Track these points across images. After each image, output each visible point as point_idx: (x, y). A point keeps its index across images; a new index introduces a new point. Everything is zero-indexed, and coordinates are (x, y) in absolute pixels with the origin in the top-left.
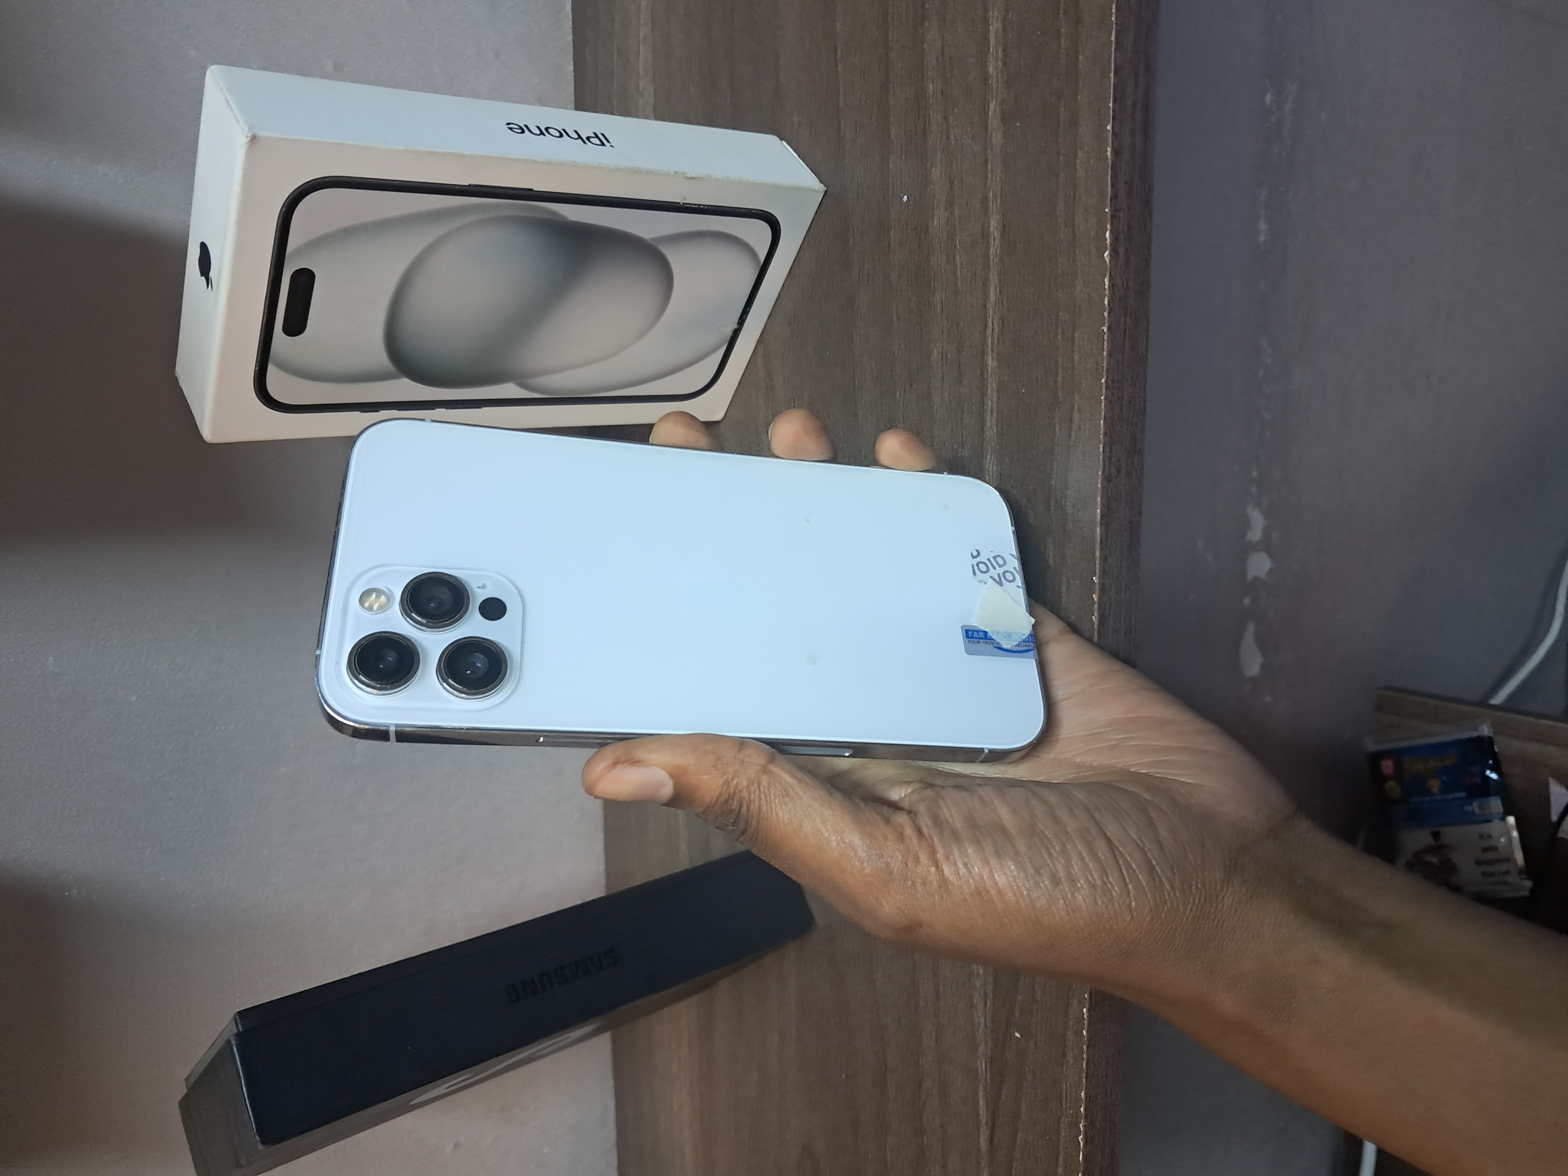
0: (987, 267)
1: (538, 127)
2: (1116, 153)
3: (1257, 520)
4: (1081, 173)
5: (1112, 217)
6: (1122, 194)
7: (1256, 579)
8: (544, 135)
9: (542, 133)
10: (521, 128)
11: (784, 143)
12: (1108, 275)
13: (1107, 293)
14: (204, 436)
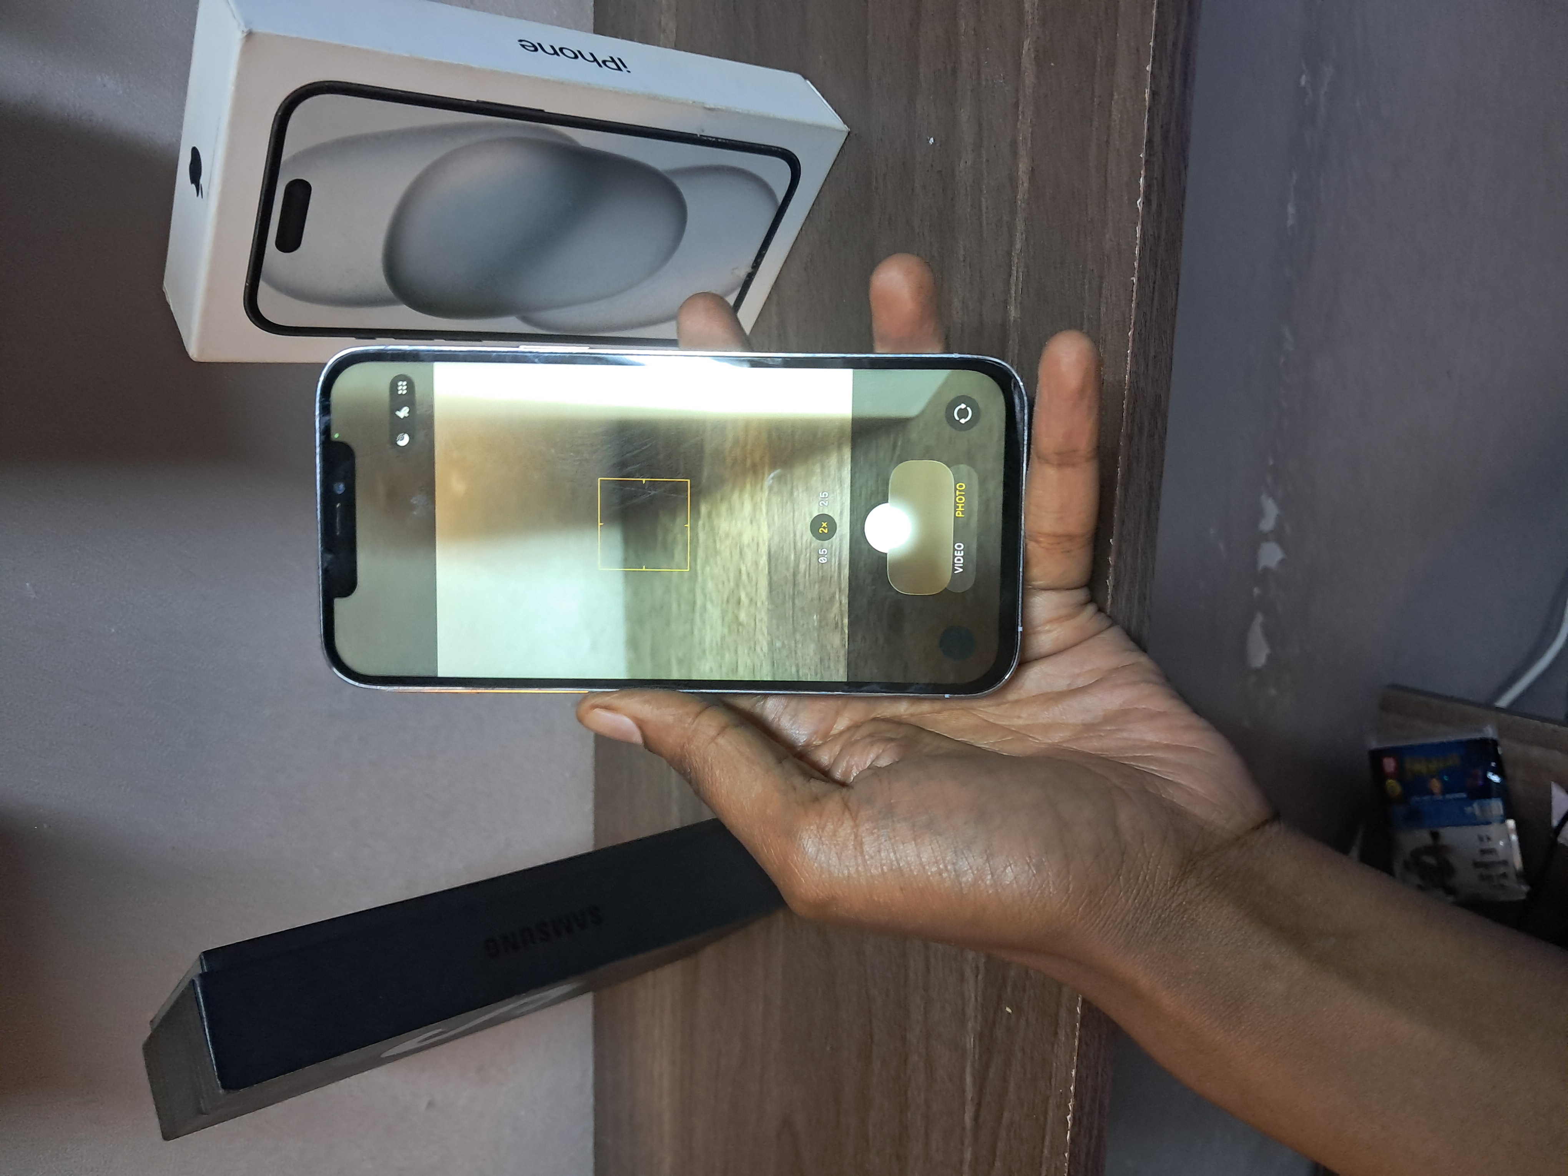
0: (1013, 213)
1: (552, 47)
2: (1154, 94)
3: (1271, 510)
4: (1116, 115)
5: (1146, 161)
6: (1157, 139)
7: (1266, 570)
8: (558, 55)
9: (556, 53)
10: (534, 46)
11: (808, 82)
12: (1139, 223)
13: (1138, 242)
14: (190, 354)
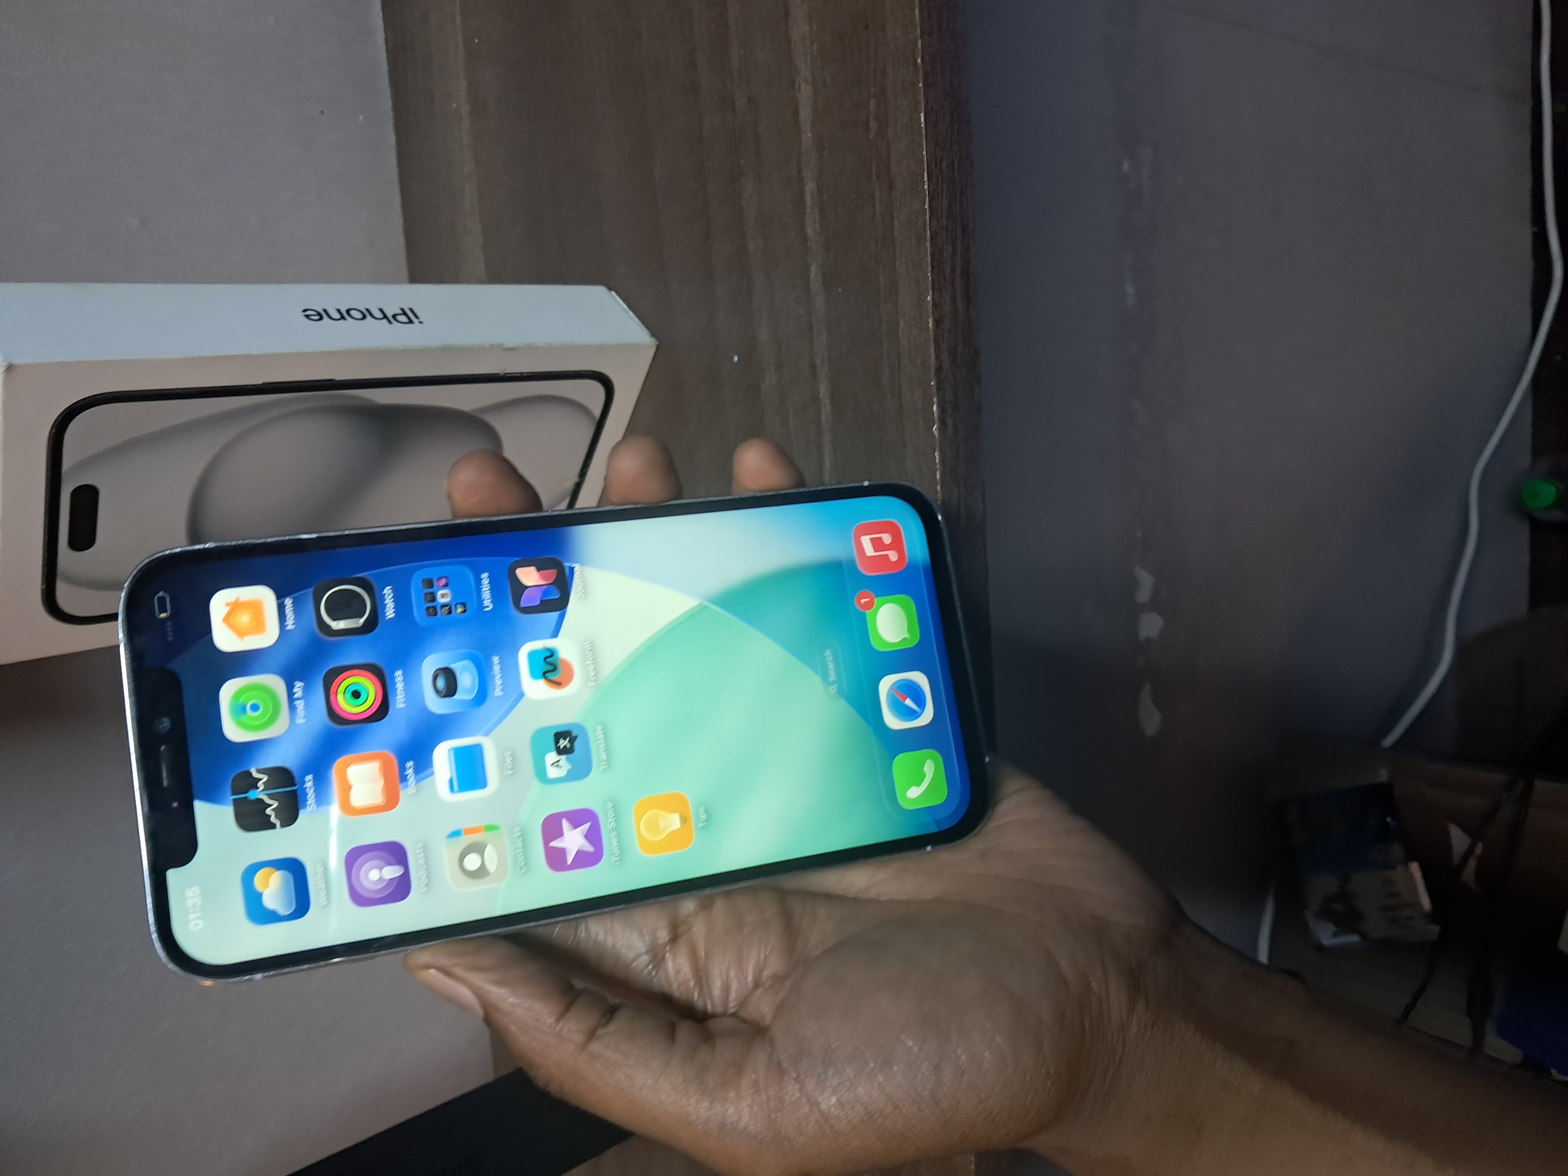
0: (820, 432)
1: (338, 310)
2: (937, 323)
3: (1145, 579)
4: (904, 342)
5: (938, 389)
6: (947, 363)
7: (1148, 640)
8: (346, 318)
9: (343, 318)
10: (319, 314)
11: (613, 293)
12: (937, 448)
13: (938, 467)
